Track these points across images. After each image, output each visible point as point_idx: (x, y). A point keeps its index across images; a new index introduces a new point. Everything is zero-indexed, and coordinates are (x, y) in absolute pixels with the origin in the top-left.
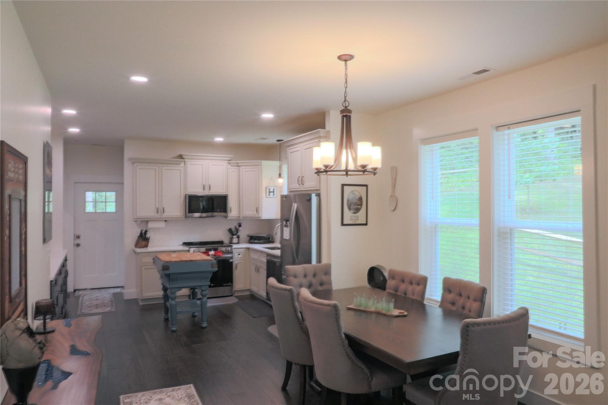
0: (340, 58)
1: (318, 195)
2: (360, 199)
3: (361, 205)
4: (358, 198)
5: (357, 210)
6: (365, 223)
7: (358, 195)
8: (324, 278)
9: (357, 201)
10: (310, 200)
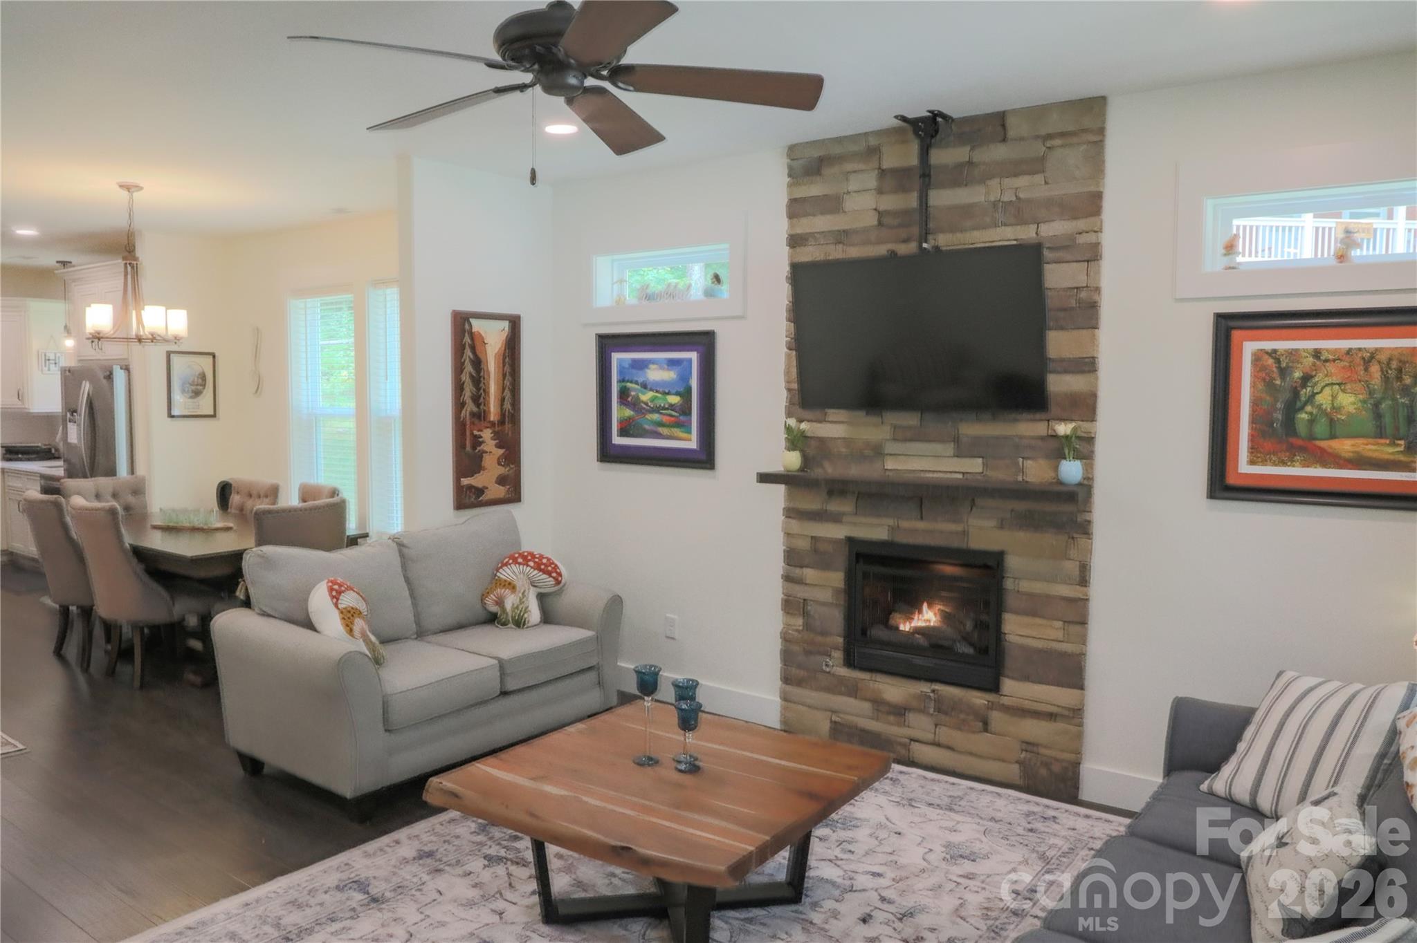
0: (121, 186)
1: (127, 369)
2: (203, 377)
3: (204, 385)
4: (197, 374)
5: (197, 393)
6: (212, 413)
7: (198, 370)
8: (131, 499)
9: (196, 379)
10: (109, 377)
